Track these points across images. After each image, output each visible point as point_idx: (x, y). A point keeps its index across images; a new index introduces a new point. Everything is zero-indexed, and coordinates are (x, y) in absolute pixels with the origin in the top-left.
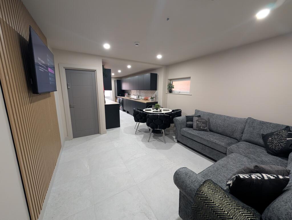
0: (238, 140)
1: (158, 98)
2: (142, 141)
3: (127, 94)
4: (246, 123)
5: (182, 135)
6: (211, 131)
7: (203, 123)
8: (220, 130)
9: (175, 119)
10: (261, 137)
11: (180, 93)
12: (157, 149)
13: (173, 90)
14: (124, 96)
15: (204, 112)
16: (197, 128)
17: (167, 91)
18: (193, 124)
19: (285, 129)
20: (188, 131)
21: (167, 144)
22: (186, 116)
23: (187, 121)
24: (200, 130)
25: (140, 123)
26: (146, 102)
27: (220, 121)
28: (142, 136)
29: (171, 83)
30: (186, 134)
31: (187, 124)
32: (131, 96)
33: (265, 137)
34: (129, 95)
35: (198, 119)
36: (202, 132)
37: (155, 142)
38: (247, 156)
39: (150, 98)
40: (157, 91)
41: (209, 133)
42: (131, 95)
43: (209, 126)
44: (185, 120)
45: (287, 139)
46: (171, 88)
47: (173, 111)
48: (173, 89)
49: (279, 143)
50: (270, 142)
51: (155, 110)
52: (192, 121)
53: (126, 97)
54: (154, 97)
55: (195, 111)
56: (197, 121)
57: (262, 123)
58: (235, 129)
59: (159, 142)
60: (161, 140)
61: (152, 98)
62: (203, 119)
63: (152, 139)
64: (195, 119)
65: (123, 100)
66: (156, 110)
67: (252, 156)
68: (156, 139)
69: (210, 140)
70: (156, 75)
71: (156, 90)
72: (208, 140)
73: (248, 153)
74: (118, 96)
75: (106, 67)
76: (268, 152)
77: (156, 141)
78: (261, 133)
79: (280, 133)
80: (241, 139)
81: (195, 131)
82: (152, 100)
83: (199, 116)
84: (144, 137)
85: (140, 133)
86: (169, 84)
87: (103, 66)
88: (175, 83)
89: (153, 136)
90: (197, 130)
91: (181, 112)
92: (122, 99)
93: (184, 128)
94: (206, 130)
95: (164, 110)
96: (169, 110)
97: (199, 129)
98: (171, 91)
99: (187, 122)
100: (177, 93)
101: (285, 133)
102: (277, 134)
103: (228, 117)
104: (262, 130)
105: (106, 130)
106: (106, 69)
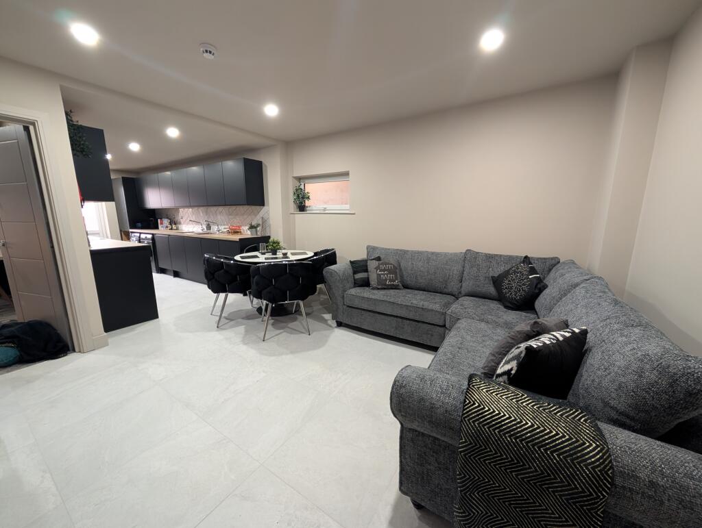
0: (456, 296)
1: (270, 226)
2: (245, 342)
3: (166, 222)
4: (464, 261)
5: (348, 306)
6: (406, 287)
7: (390, 272)
8: (422, 282)
9: (326, 272)
10: (492, 282)
11: (327, 212)
12: (292, 353)
13: (307, 203)
14: (157, 227)
15: (386, 249)
16: (378, 285)
17: (292, 207)
18: (368, 278)
19: (523, 262)
20: (362, 295)
21: (314, 334)
22: (350, 261)
23: (355, 273)
24: (385, 289)
25: (230, 295)
26: (236, 238)
27: (420, 264)
28: (242, 329)
29: (302, 187)
30: (357, 303)
31: (355, 280)
32: (180, 226)
33: (497, 282)
34: (173, 222)
35: (379, 264)
36: (392, 292)
37: (281, 337)
38: (482, 320)
39: (247, 227)
40: (265, 209)
41: (404, 291)
42: (180, 223)
43: (402, 277)
44: (351, 271)
45: (530, 277)
46: (303, 198)
47: (316, 254)
48: (306, 201)
49: (520, 286)
50: (506, 288)
51: (269, 255)
52: (366, 271)
53: (163, 230)
54: (258, 225)
55: (367, 248)
56: (377, 268)
57: (490, 258)
58: (449, 276)
59: (292, 336)
60: (295, 330)
61: (252, 227)
62: (389, 264)
63: (272, 332)
64: (372, 265)
65: (153, 239)
66: (273, 254)
67: (490, 317)
68: (282, 331)
69: (412, 303)
70: (259, 165)
71: (264, 205)
72: (408, 306)
73: (482, 314)
74: (131, 228)
75: (83, 121)
76: (506, 307)
77: (285, 333)
78: (491, 275)
79: (518, 269)
80: (460, 293)
81: (376, 292)
82: (255, 233)
83: (378, 259)
84: (247, 331)
85: (232, 323)
86: (297, 190)
87: (67, 114)
88: (311, 188)
89: (273, 325)
90: (378, 289)
91: (334, 255)
92: (150, 236)
93: (351, 288)
94: (395, 287)
95: (293, 254)
96: (305, 254)
97: (384, 287)
98: (302, 208)
99: (355, 276)
100: (318, 212)
101: (524, 268)
102: (515, 272)
103: (433, 253)
104: (491, 269)
105: (105, 334)
106: (81, 127)
